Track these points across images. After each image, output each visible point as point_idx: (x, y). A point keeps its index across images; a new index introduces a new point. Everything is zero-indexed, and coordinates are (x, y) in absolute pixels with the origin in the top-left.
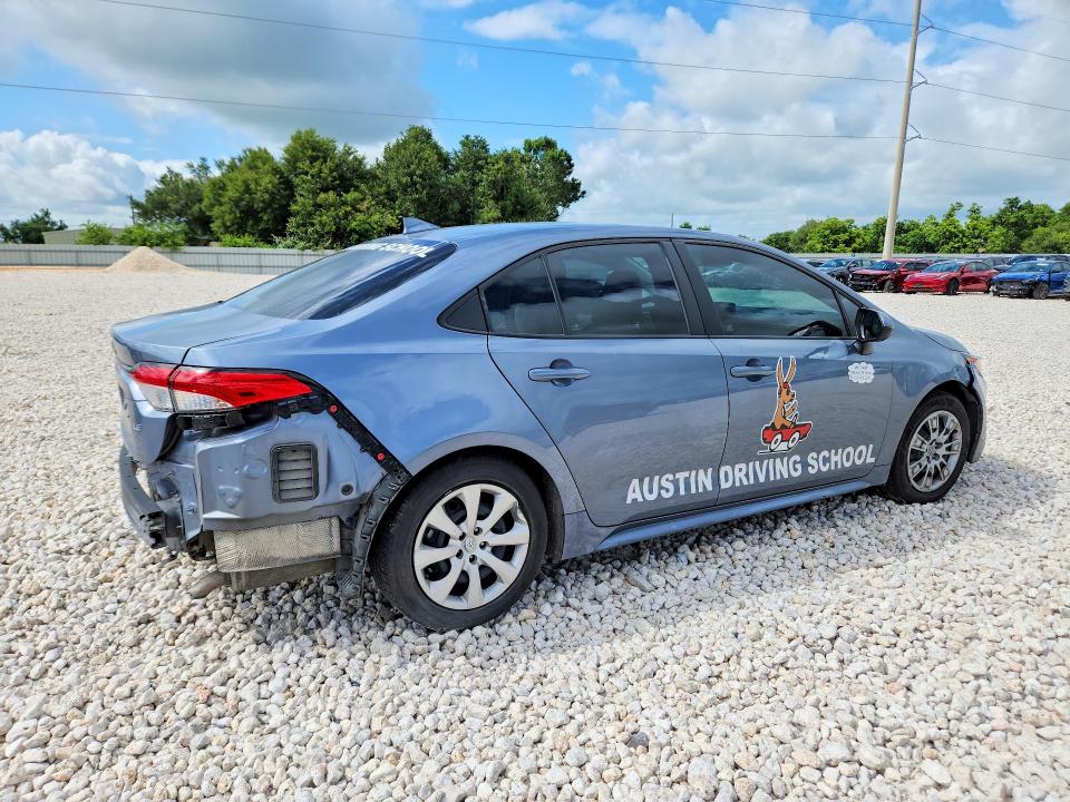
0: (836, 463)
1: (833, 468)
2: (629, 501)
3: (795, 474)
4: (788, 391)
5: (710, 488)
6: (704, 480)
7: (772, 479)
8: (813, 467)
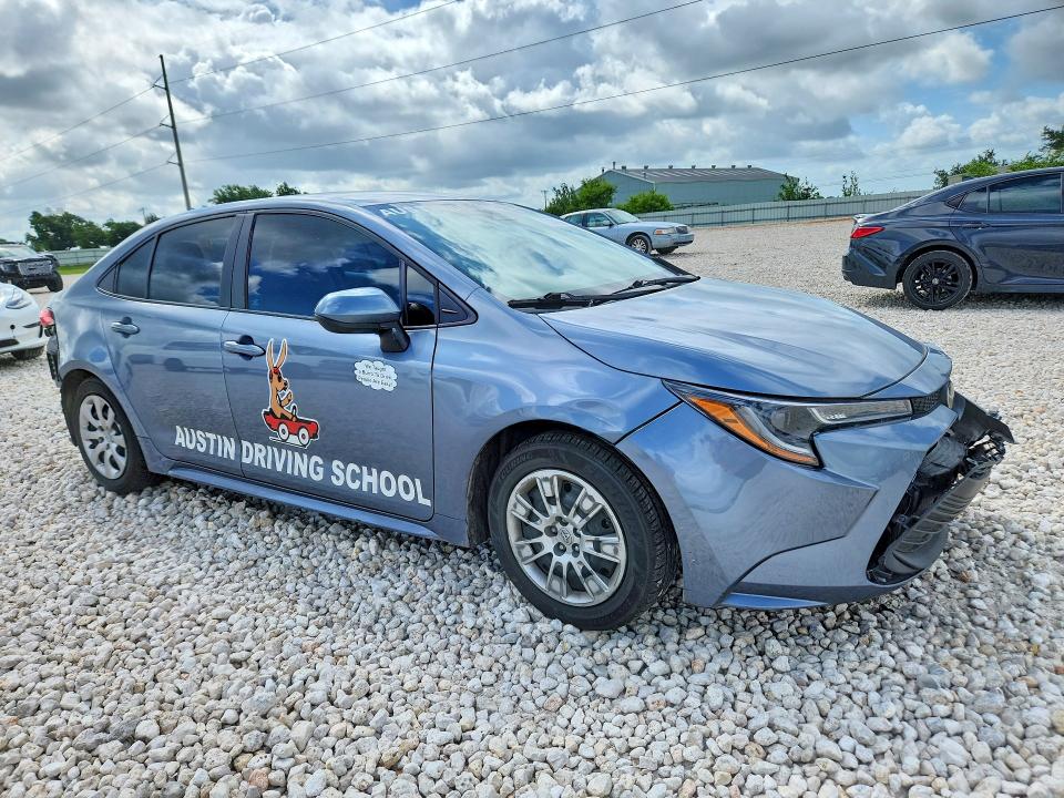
0: (370, 484)
1: (365, 489)
2: (177, 443)
3: (315, 478)
4: (280, 379)
5: (232, 458)
6: (228, 448)
7: (289, 471)
8: (338, 478)
